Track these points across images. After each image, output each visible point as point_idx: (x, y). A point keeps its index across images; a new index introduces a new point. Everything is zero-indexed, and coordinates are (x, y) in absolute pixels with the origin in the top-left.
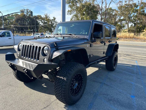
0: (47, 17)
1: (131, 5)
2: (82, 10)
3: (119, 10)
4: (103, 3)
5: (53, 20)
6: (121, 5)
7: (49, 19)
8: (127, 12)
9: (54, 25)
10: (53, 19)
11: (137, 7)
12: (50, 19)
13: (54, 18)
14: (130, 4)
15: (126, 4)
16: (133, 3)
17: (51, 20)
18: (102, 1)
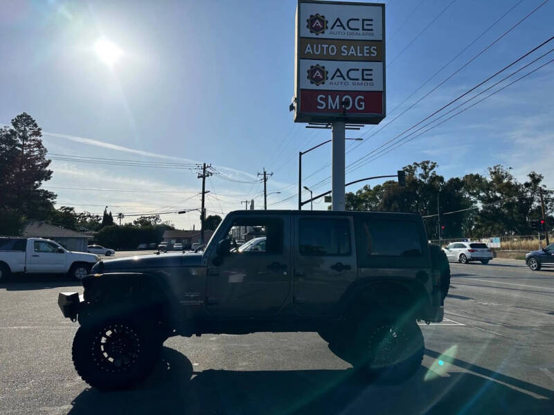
0: (498, 177)
5: (527, 185)
7: (509, 185)
9: (536, 204)
10: (529, 180)
12: (513, 182)
13: (532, 176)
17: (517, 187)
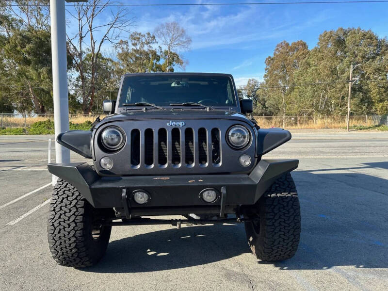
1: (147, 54)
2: (19, 48)
3: (121, 62)
4: (81, 38)
6: (126, 50)
8: (140, 69)
11: (158, 60)
14: (144, 51)
15: (135, 51)
16: (151, 49)
18: (81, 34)
